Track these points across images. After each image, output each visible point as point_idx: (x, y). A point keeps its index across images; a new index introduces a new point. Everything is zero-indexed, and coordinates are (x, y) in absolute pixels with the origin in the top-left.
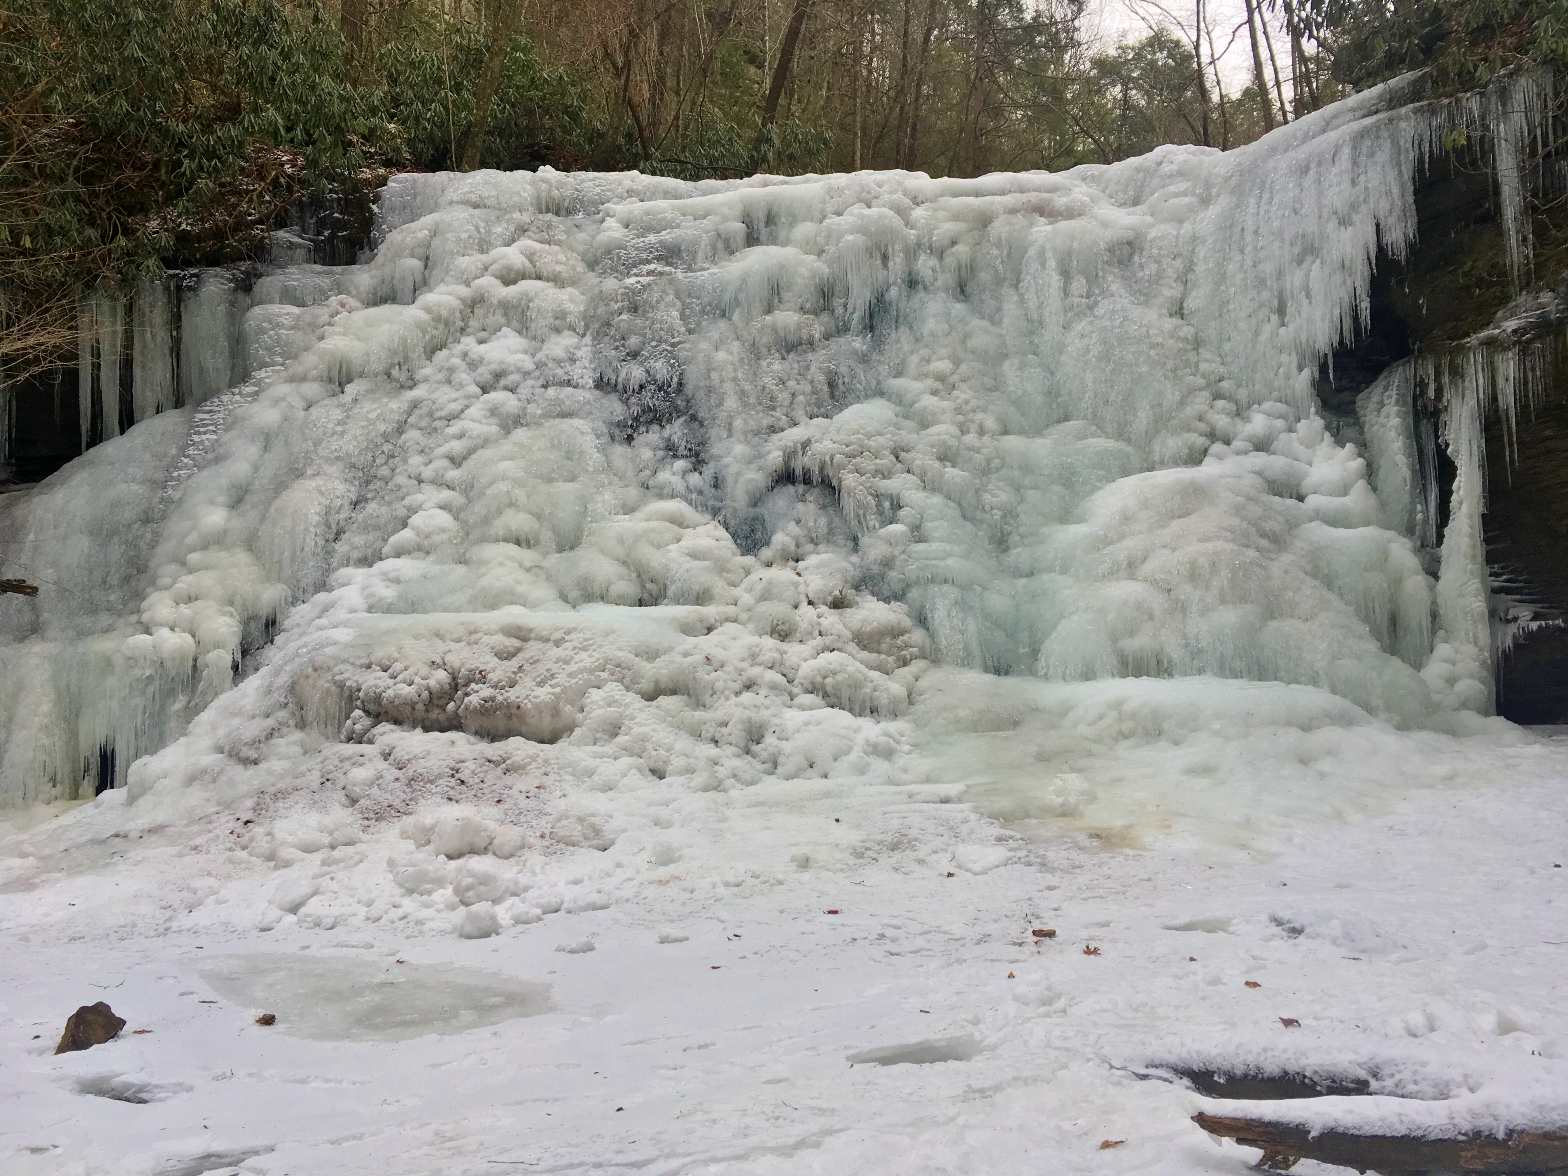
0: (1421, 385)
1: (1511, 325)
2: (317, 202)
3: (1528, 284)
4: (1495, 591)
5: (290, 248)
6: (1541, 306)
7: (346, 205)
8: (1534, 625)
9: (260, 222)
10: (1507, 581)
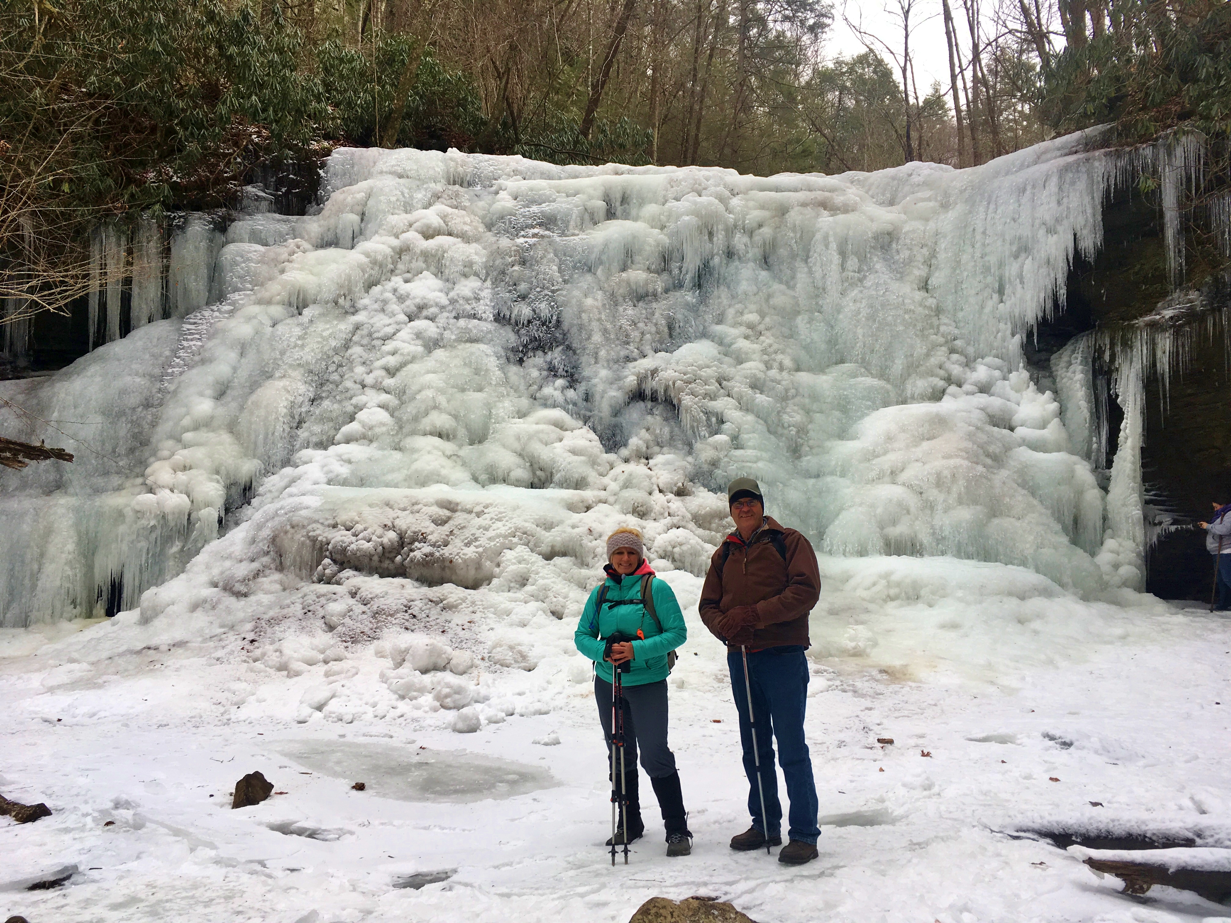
0: (1099, 352)
1: (1168, 313)
2: (277, 165)
3: (1180, 285)
4: (1147, 502)
5: (256, 200)
6: (1191, 301)
7: (298, 169)
8: (1173, 528)
9: (234, 178)
10: (1155, 495)
